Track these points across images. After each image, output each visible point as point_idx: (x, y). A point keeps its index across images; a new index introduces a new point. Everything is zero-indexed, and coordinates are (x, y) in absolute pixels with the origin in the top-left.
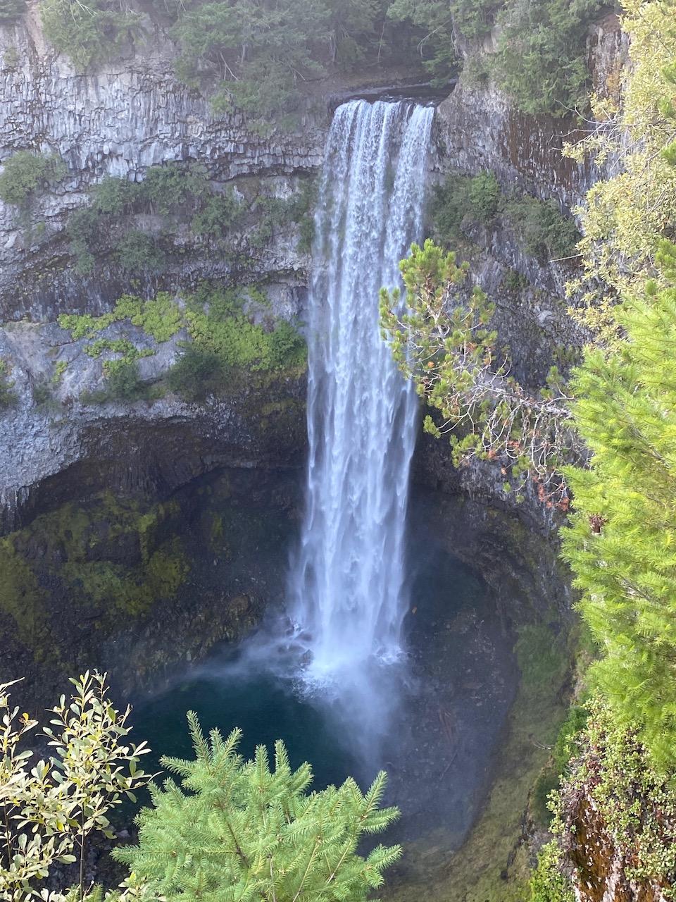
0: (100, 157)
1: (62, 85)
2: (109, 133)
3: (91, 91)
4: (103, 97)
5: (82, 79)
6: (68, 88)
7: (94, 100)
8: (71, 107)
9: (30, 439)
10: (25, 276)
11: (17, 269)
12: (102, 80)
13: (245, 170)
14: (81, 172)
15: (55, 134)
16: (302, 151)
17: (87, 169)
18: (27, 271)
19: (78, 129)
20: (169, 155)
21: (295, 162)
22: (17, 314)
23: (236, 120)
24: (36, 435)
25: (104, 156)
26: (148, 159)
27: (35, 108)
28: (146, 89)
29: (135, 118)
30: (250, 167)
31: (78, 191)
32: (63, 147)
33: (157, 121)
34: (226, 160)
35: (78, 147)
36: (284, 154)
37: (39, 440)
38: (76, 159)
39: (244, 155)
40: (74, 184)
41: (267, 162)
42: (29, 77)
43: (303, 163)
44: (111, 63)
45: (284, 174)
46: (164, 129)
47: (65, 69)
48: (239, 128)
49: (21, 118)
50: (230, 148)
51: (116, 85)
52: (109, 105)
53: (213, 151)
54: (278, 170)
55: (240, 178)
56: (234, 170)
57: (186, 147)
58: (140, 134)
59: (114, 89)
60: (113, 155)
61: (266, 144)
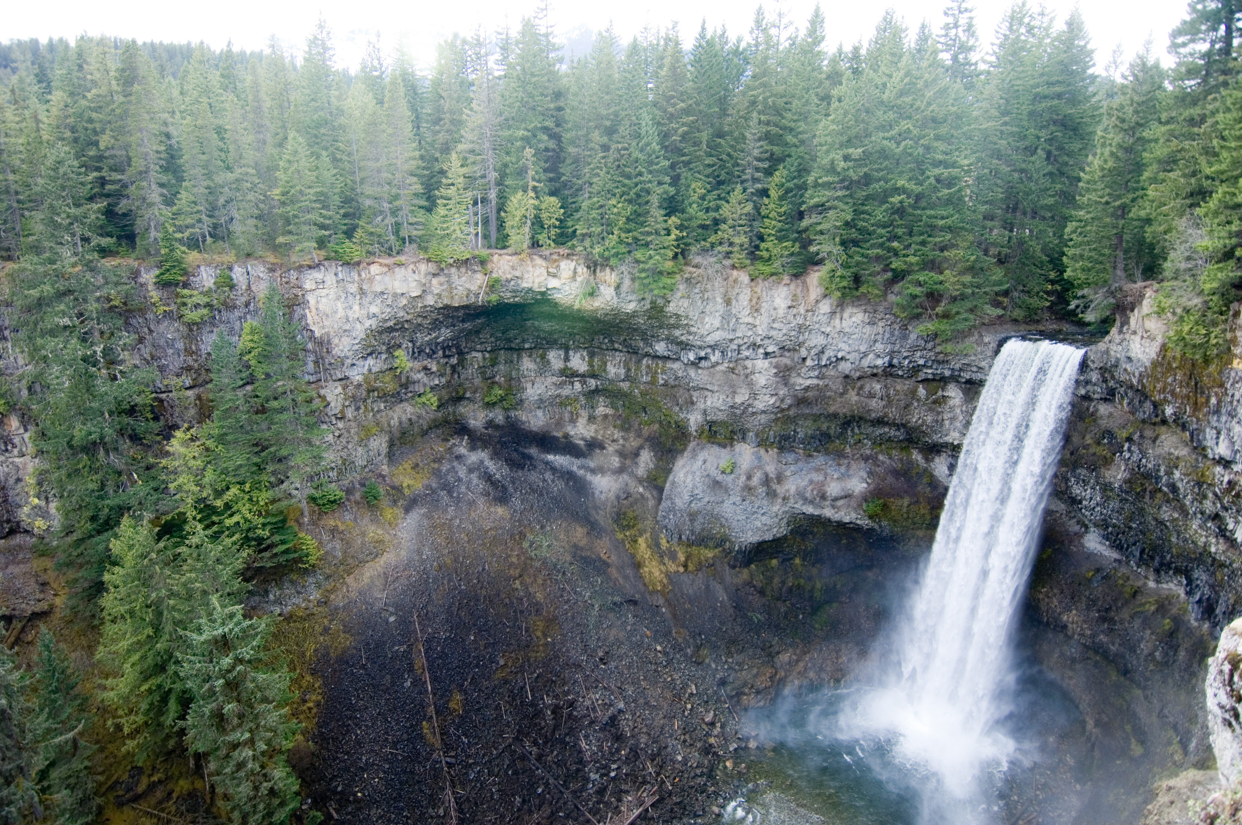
0: (834, 359)
1: (820, 317)
2: (843, 346)
3: (837, 321)
4: (844, 325)
5: (832, 314)
6: (824, 319)
7: (838, 326)
8: (823, 330)
10: (776, 421)
11: (773, 416)
12: (846, 315)
13: (930, 377)
14: (821, 367)
15: (811, 343)
16: (975, 369)
17: (825, 366)
18: (778, 419)
19: (825, 342)
20: (879, 362)
21: (967, 375)
24: (763, 514)
25: (838, 359)
26: (864, 363)
27: (802, 328)
28: (872, 323)
29: (861, 339)
30: (934, 374)
31: (817, 377)
32: (814, 351)
33: (875, 341)
34: (917, 369)
35: (823, 352)
36: (961, 370)
37: (764, 518)
38: (820, 359)
39: (931, 367)
40: (816, 373)
41: (947, 373)
42: (802, 311)
43: (974, 376)
44: (854, 306)
45: (958, 382)
46: (879, 347)
47: (825, 308)
48: (930, 350)
49: (793, 333)
50: (921, 362)
51: (854, 319)
52: (847, 330)
53: (910, 362)
54: (954, 378)
55: (925, 381)
56: (921, 376)
57: (892, 358)
58: (863, 349)
59: (852, 321)
60: (843, 359)
61: (948, 362)
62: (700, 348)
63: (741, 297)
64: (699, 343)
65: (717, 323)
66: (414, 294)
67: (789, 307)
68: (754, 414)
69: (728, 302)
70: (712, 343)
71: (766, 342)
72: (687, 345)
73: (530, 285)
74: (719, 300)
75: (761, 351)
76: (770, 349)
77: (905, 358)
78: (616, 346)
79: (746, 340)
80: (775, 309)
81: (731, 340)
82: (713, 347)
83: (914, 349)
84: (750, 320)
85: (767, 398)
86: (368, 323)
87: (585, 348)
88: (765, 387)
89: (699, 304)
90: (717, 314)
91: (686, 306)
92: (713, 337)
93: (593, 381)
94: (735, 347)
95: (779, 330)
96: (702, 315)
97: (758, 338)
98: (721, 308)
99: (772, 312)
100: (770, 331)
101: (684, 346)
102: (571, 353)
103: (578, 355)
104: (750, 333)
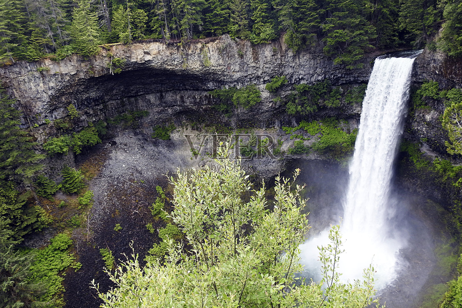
0: (298, 79)
2: (302, 72)
3: (297, 60)
4: (301, 61)
5: (294, 57)
6: (290, 59)
7: (298, 62)
8: (291, 65)
9: (272, 163)
11: (272, 113)
12: (301, 56)
13: (344, 82)
14: (293, 84)
15: (285, 73)
16: (365, 75)
17: (294, 83)
18: (274, 114)
19: (293, 71)
20: (320, 78)
21: (361, 79)
22: (271, 126)
23: (342, 67)
25: (300, 79)
26: (313, 80)
27: (281, 66)
28: (314, 59)
29: (310, 67)
30: (346, 81)
31: (291, 90)
32: (288, 77)
33: (317, 68)
34: (338, 79)
35: (292, 77)
36: (358, 77)
37: (274, 164)
38: (291, 80)
39: (344, 77)
40: (290, 88)
41: (352, 79)
42: (279, 57)
43: (365, 79)
44: (304, 51)
45: (357, 83)
46: (319, 70)
47: (290, 54)
48: (343, 69)
49: (276, 69)
50: (339, 75)
51: (305, 58)
52: (302, 64)
53: (334, 76)
54: (356, 82)
55: (342, 84)
56: (340, 82)
57: (325, 75)
58: (311, 72)
59: (304, 59)
60: (302, 79)
61: (352, 73)
62: (231, 82)
63: (248, 53)
64: (230, 80)
65: (237, 68)
66: (73, 73)
67: (273, 56)
68: (262, 113)
69: (241, 56)
70: (236, 79)
71: (264, 75)
72: (224, 82)
73: (135, 60)
74: (237, 56)
75: (262, 80)
76: (266, 79)
77: (332, 74)
78: (187, 87)
79: (253, 76)
80: (266, 57)
81: (246, 76)
82: (238, 81)
83: (336, 69)
84: (254, 65)
85: (268, 104)
86: (50, 93)
87: (171, 91)
88: (266, 98)
89: (227, 59)
90: (237, 64)
91: (221, 62)
92: (237, 75)
93: (178, 108)
94: (248, 80)
95: (269, 68)
96: (229, 65)
97: (259, 73)
98: (239, 60)
99: (264, 59)
100: (265, 68)
101: (222, 83)
102: (164, 94)
103: (167, 95)
104: (255, 71)
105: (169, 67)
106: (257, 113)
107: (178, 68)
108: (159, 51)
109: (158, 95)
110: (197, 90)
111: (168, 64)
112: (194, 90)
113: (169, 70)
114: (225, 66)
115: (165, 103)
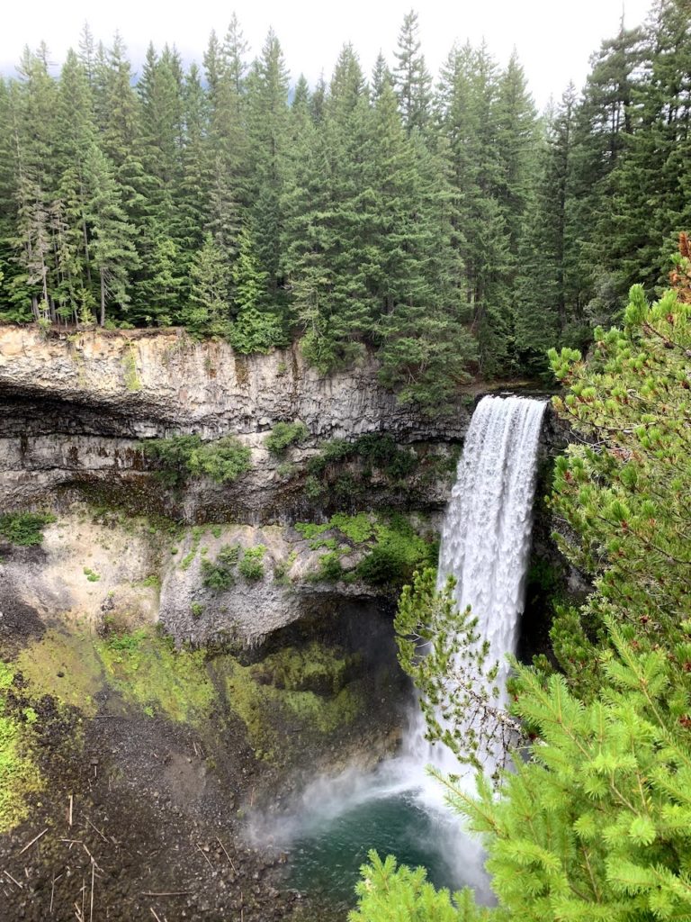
0: (329, 428)
1: (310, 385)
2: (336, 414)
3: (327, 388)
4: (334, 392)
5: (321, 381)
6: (314, 387)
7: (329, 394)
8: (314, 398)
9: (269, 602)
10: (277, 497)
11: (274, 493)
12: (335, 382)
13: (419, 438)
14: (317, 436)
15: (303, 413)
16: (458, 427)
17: (321, 434)
18: (279, 495)
19: (318, 410)
20: (372, 427)
21: (451, 434)
22: (271, 520)
23: (415, 408)
24: (273, 600)
25: (332, 427)
26: (358, 429)
27: (294, 397)
28: (361, 388)
29: (352, 405)
30: (422, 436)
31: (315, 447)
32: (309, 420)
33: (366, 407)
34: (407, 431)
35: (317, 421)
36: (445, 429)
37: (275, 603)
38: (315, 428)
39: (419, 429)
40: (313, 443)
41: (434, 434)
42: (291, 380)
43: (457, 435)
44: (341, 372)
45: (444, 441)
46: (369, 412)
47: (313, 375)
48: (416, 412)
49: (285, 403)
50: (410, 424)
51: (343, 385)
52: (338, 397)
53: (400, 425)
54: (441, 439)
55: (416, 442)
56: (412, 438)
57: (382, 423)
58: (355, 415)
59: (341, 388)
60: (337, 426)
61: (433, 423)
62: (186, 425)
63: (226, 367)
64: (184, 420)
65: (202, 396)
67: (277, 376)
68: (253, 492)
69: (212, 373)
70: (198, 419)
71: (259, 413)
72: (171, 423)
74: (202, 371)
75: (254, 424)
76: (263, 422)
77: (395, 421)
78: (87, 429)
79: (236, 413)
80: (263, 379)
81: (220, 415)
82: (201, 423)
83: (402, 411)
84: (238, 391)
85: (265, 473)
87: (48, 434)
88: (262, 462)
89: (179, 376)
90: (201, 387)
91: (165, 380)
92: (200, 412)
93: (63, 473)
94: (226, 422)
95: (271, 401)
96: (184, 389)
97: (249, 410)
98: (206, 381)
99: (260, 382)
100: (261, 401)
101: (167, 424)
102: (30, 441)
103: (39, 443)
104: (240, 406)
105: (45, 384)
106: (242, 493)
107: (65, 387)
108: (23, 347)
109: (18, 441)
110: (111, 436)
111: (44, 376)
112: (102, 435)
113: (44, 391)
114: (174, 390)
115: (32, 461)
